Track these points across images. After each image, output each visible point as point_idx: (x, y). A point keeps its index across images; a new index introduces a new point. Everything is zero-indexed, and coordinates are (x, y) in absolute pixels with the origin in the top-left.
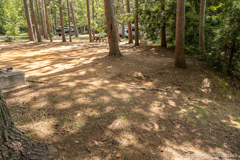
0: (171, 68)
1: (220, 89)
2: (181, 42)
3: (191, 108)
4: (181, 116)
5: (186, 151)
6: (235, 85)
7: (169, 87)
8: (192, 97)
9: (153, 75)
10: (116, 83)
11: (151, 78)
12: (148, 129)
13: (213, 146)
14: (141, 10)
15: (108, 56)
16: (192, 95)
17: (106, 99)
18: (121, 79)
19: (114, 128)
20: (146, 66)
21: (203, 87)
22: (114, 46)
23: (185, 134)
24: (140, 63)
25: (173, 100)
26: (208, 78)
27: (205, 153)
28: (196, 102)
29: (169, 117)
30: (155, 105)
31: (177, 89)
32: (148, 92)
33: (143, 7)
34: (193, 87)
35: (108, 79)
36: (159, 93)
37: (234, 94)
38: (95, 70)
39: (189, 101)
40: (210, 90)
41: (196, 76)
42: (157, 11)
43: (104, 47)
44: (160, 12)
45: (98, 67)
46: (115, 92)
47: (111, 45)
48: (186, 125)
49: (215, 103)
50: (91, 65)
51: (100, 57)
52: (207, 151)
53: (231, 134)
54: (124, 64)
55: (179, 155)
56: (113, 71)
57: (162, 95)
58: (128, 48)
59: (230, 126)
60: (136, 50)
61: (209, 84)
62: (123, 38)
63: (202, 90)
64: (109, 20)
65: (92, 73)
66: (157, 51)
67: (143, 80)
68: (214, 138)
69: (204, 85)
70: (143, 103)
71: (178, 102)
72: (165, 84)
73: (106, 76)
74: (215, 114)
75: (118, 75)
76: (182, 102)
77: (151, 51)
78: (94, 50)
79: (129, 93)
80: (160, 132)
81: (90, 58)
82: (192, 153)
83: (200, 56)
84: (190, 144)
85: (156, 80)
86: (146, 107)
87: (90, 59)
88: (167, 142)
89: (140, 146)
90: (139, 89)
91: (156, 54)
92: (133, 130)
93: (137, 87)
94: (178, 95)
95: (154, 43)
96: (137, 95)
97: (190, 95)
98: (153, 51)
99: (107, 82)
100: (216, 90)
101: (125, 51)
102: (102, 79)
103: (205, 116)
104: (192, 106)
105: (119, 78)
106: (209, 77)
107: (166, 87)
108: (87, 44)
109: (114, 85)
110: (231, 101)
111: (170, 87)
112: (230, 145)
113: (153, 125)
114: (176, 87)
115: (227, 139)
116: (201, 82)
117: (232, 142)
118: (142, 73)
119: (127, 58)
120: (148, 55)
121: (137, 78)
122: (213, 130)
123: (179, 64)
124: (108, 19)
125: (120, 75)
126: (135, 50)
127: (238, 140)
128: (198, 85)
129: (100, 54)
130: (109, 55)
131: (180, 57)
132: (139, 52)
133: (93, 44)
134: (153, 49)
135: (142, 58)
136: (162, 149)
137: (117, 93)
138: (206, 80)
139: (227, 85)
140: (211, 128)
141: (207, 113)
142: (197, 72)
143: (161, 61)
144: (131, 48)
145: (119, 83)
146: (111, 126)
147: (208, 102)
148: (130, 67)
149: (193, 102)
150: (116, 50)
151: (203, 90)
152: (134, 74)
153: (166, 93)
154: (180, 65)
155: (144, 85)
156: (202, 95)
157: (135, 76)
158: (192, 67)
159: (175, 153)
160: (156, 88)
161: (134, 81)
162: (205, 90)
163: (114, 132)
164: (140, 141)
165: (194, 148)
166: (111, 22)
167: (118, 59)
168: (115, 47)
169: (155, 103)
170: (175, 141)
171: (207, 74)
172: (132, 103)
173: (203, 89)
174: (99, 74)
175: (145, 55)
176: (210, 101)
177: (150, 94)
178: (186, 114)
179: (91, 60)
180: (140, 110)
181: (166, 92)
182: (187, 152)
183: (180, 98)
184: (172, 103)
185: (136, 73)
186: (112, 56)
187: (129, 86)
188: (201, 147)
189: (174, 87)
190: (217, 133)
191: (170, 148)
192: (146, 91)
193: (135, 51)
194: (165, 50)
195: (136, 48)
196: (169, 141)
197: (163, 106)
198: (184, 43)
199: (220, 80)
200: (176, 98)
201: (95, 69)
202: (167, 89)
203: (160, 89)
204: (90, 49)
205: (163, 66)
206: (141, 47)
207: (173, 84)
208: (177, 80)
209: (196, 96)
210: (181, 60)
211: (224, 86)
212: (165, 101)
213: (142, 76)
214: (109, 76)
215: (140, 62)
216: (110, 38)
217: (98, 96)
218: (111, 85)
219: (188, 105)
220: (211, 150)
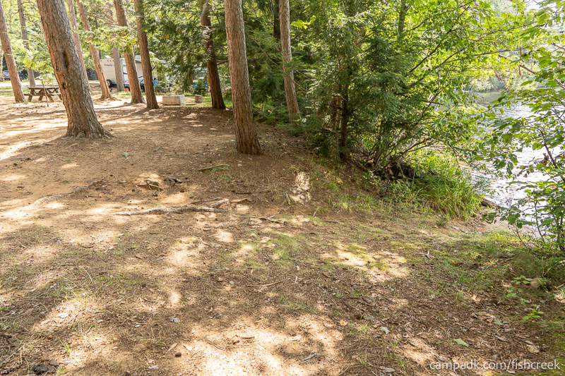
0: (228, 155)
1: (328, 191)
2: (245, 97)
3: (264, 241)
4: (240, 261)
5: (236, 339)
6: (353, 181)
7: (223, 201)
8: (272, 215)
9: (187, 177)
10: (83, 205)
11: (181, 183)
12: (152, 309)
13: (295, 313)
14: (151, 21)
15: (66, 136)
16: (273, 212)
17: (43, 252)
18: (101, 195)
19: (51, 330)
20: (169, 157)
21: (295, 192)
22: (79, 111)
23: (242, 301)
24: (154, 150)
25: (229, 229)
26: (305, 171)
27: (277, 333)
28: (278, 225)
29: (210, 270)
30: (180, 245)
31: (243, 203)
32: (169, 218)
33: (155, 14)
34: (274, 193)
35: (59, 199)
36: (198, 218)
37: (352, 198)
38: (23, 177)
39: (263, 226)
40: (309, 197)
41: (281, 169)
42: (190, 27)
43: (58, 114)
44: (199, 28)
45: (31, 167)
46: (76, 231)
47: (70, 107)
48: (246, 281)
49: (316, 220)
50: (12, 163)
51: (40, 142)
52: (280, 328)
53: (334, 279)
54: (111, 155)
55: (217, 354)
56: (79, 177)
57: (203, 220)
58: (129, 114)
59: (336, 263)
60: (150, 119)
61: (307, 183)
62: (120, 90)
63: (293, 198)
64: (57, 41)
65: (12, 187)
66: (201, 118)
67: (161, 190)
68: (301, 295)
69: (297, 187)
70: (153, 245)
71: (238, 232)
72: (213, 194)
73: (56, 192)
74: (312, 244)
75: (94, 184)
76: (247, 229)
77: (186, 119)
78: (25, 124)
79: (117, 227)
80: (182, 310)
81: (8, 144)
82: (249, 340)
83: (290, 127)
84: (248, 320)
85: (194, 187)
86: (157, 256)
87: (9, 147)
88: (196, 330)
89: (121, 357)
90: (147, 213)
91: (197, 128)
92: (109, 319)
93: (142, 208)
94: (242, 215)
95: (197, 102)
96: (138, 229)
97: (269, 213)
98: (191, 119)
99: (56, 205)
100: (319, 196)
101: (119, 121)
102: (41, 199)
103: (290, 253)
104: (267, 234)
105: (97, 192)
106: (307, 169)
107: (216, 200)
108: (6, 107)
109: (77, 213)
110: (346, 213)
111: (226, 200)
112: (328, 302)
113: (166, 296)
114: (240, 198)
115: (325, 292)
116: (291, 180)
117: (335, 296)
118: (161, 173)
119: (121, 141)
120: (177, 130)
121: (146, 187)
122: (301, 279)
123: (244, 146)
124: (51, 38)
125: (99, 186)
126: (147, 119)
127: (345, 290)
128: (285, 188)
129: (44, 133)
130: (69, 134)
131: (246, 131)
132: (155, 124)
133: (25, 106)
134: (193, 114)
135: (161, 139)
136: (180, 349)
137: (81, 232)
138: (301, 177)
139: (340, 181)
140: (299, 276)
141: (295, 245)
142: (282, 161)
143: (208, 143)
144: (137, 114)
145: (91, 206)
146: (42, 323)
147: (302, 221)
148: (127, 162)
149: (272, 225)
150: (87, 121)
151: (296, 199)
152: (138, 179)
153: (213, 216)
154: (248, 147)
155: (163, 202)
156: (292, 208)
157: (142, 182)
158: (273, 150)
159: (209, 350)
160: (194, 206)
161: (137, 195)
162: (300, 198)
163: (50, 339)
164: (124, 343)
165: (255, 328)
166: (62, 47)
167: (96, 144)
168: (84, 114)
169: (181, 242)
170: (215, 322)
171: (303, 163)
172: (121, 252)
173: (296, 194)
174: (35, 188)
175: (171, 129)
176: (307, 220)
177: (173, 223)
178: (250, 255)
179: (10, 151)
180: (138, 265)
181: (215, 212)
182: (238, 342)
183: (245, 221)
184: (225, 237)
185: (143, 175)
186: (78, 136)
187: (120, 209)
188: (270, 322)
189: (236, 199)
190: (308, 284)
191: (201, 343)
192: (165, 216)
193: (146, 122)
194: (221, 115)
195: (151, 114)
196: (201, 326)
197: (201, 247)
198: (250, 99)
199: (328, 172)
200: (236, 223)
201: (23, 173)
202: (220, 205)
203: (199, 208)
204: (12, 121)
205: (210, 152)
206: (163, 112)
207: (234, 191)
208: (242, 181)
209: (281, 212)
210: (248, 137)
211: (335, 185)
212: (208, 235)
213: (160, 181)
214: (66, 189)
215: (155, 146)
216: (64, 88)
217: (18, 248)
218: (68, 214)
219: (259, 234)
220: (291, 323)
